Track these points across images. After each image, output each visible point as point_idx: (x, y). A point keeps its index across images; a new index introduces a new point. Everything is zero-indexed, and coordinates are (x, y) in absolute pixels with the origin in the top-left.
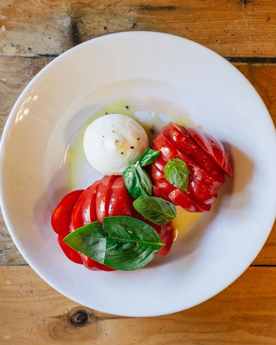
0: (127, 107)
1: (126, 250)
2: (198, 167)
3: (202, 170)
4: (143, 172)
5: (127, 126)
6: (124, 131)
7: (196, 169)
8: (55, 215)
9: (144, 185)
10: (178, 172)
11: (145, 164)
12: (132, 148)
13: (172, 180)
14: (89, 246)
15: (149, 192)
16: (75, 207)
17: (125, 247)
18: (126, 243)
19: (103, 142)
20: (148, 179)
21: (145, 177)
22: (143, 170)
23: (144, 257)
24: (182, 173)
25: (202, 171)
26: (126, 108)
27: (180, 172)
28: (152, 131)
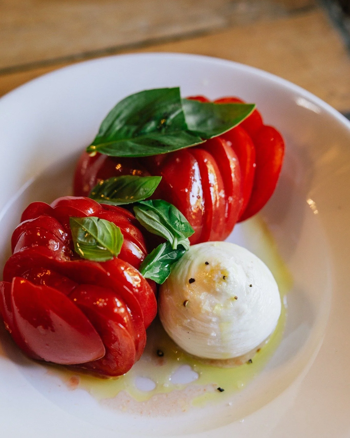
0: (220, 390)
1: (149, 120)
2: (60, 262)
3: (51, 258)
4: (161, 232)
5: (214, 319)
6: (216, 308)
7: (62, 258)
8: (280, 150)
9: (151, 214)
10: (96, 240)
11: (162, 247)
12: (192, 281)
13: (104, 224)
14: (211, 117)
15: (140, 209)
16: (254, 165)
17: (153, 125)
18: (153, 131)
19: (247, 276)
20: (148, 224)
21: (154, 225)
22: (160, 235)
23: (117, 122)
24: (88, 241)
25: (50, 256)
26: (221, 388)
27: (91, 241)
28: (161, 354)
